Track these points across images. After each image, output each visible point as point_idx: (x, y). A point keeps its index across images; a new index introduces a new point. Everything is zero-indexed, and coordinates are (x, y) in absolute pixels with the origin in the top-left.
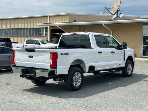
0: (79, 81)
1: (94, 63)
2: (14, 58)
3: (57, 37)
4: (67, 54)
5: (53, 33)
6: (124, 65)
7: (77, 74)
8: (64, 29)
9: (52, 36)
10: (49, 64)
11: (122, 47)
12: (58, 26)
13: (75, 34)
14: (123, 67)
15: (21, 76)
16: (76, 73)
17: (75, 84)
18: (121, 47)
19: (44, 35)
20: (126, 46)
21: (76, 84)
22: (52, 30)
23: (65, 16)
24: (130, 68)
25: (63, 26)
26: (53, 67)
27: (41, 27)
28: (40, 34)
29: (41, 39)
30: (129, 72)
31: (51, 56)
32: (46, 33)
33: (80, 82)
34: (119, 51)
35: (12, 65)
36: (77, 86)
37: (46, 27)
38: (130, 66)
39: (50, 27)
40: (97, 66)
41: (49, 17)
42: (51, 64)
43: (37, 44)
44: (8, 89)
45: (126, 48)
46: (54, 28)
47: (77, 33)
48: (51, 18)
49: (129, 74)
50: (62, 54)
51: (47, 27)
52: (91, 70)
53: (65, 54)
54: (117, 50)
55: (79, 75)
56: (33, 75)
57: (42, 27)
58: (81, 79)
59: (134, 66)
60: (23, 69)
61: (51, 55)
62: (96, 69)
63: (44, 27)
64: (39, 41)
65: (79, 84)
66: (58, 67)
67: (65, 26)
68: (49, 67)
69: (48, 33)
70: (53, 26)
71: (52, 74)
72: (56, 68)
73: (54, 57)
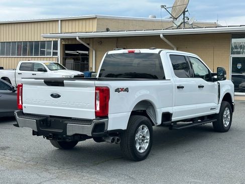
0: (145, 141)
1: (171, 108)
2: (20, 98)
3: (73, 59)
4: (127, 90)
5: (67, 52)
6: (217, 111)
7: (143, 129)
8: (88, 44)
9: (66, 57)
10: (94, 110)
11: (216, 77)
12: (77, 38)
13: (133, 52)
14: (216, 114)
15: (34, 133)
16: (141, 126)
17: (138, 148)
18: (213, 77)
19: (51, 55)
20: (223, 76)
21: (140, 149)
22: (66, 45)
23: (91, 21)
24: (227, 117)
25: (86, 38)
26: (102, 115)
27: (45, 40)
28: (43, 53)
29: (48, 62)
30: (226, 124)
31: (98, 95)
32: (55, 51)
33: (148, 144)
34: (210, 83)
35: (17, 112)
36: (142, 151)
37: (54, 40)
38: (227, 112)
39: (62, 39)
40: (175, 112)
41: (60, 21)
42: (98, 109)
43: (40, 70)
44: (7, 158)
45: (225, 79)
46: (70, 43)
47: (137, 51)
48: (64, 23)
49: (226, 126)
50: (117, 90)
51: (57, 40)
52: (165, 122)
53: (122, 90)
54: (207, 82)
55: (146, 130)
56: (61, 131)
57: (48, 40)
58: (148, 137)
59: (233, 111)
60: (40, 120)
61: (98, 91)
62: (174, 119)
63: (51, 40)
64: (44, 65)
65: (146, 148)
66: (110, 116)
67: (89, 38)
68: (93, 117)
69: (59, 51)
70: (67, 39)
71: (99, 130)
72: (107, 117)
73: (103, 95)
